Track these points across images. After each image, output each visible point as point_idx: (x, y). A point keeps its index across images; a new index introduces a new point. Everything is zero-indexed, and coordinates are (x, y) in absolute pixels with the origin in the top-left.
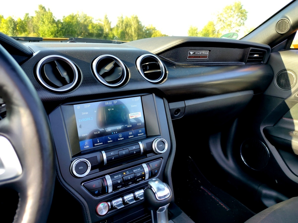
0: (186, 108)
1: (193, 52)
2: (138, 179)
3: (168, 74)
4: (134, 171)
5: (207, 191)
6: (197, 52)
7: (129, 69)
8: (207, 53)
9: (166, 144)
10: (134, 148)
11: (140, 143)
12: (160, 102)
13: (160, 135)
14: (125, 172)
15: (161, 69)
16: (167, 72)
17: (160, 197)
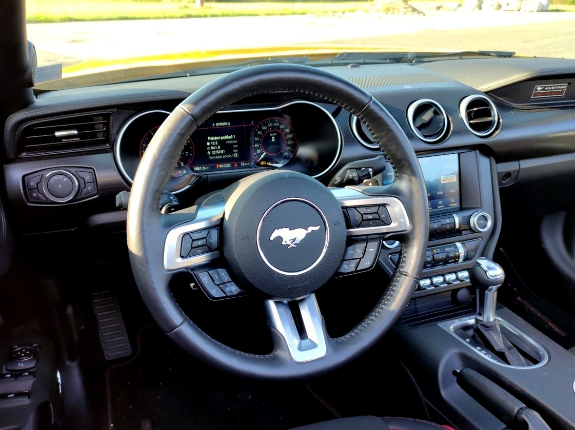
0: (521, 171)
1: (542, 87)
2: (450, 260)
3: (502, 124)
4: (446, 249)
5: (528, 305)
6: (547, 87)
7: (451, 118)
8: (565, 87)
9: (489, 221)
10: (448, 221)
11: (454, 215)
12: (485, 162)
13: (481, 208)
14: (436, 249)
15: (492, 116)
16: (501, 120)
17: (491, 276)
